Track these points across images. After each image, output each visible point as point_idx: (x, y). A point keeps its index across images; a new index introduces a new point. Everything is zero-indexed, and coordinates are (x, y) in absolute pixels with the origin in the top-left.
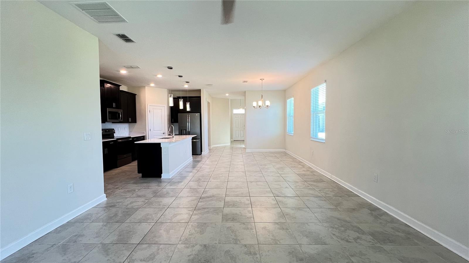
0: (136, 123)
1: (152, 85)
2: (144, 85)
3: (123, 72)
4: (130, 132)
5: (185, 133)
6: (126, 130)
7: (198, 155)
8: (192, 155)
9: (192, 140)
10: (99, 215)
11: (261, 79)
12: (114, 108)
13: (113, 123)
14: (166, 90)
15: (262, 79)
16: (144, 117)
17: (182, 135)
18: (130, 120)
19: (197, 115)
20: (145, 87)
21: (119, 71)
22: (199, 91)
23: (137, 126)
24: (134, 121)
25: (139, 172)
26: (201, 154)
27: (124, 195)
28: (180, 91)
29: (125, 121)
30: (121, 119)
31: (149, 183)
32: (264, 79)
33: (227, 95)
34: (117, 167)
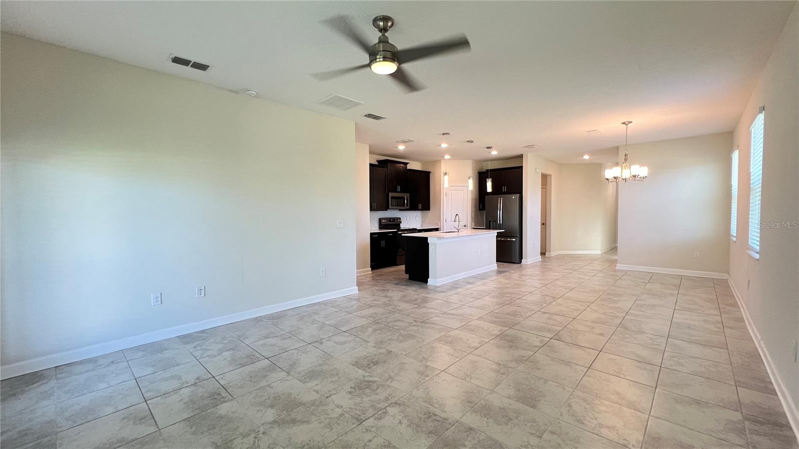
0: (429, 210)
1: (447, 157)
2: (440, 159)
3: (401, 147)
4: (423, 222)
5: (495, 226)
6: (417, 220)
7: (514, 263)
8: (497, 261)
9: (497, 238)
10: (341, 303)
11: (624, 123)
12: (399, 192)
13: (400, 210)
14: (471, 161)
15: (627, 123)
16: (439, 202)
17: (490, 229)
18: (420, 206)
19: (515, 197)
20: (441, 160)
21: (397, 148)
22: (521, 157)
23: (430, 214)
24: (426, 207)
25: (406, 273)
26: (521, 262)
27: (376, 292)
28: (488, 161)
29: (413, 207)
30: (407, 205)
31: (409, 286)
32: (631, 122)
33: (586, 157)
34: (396, 265)
